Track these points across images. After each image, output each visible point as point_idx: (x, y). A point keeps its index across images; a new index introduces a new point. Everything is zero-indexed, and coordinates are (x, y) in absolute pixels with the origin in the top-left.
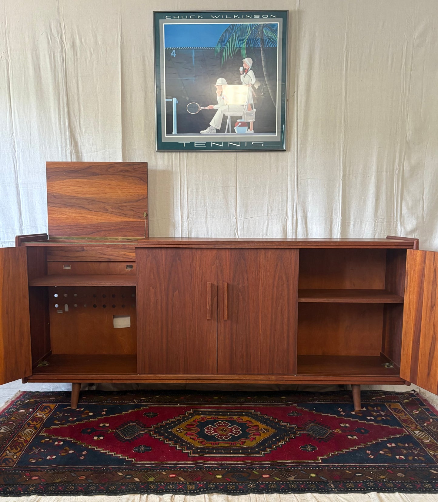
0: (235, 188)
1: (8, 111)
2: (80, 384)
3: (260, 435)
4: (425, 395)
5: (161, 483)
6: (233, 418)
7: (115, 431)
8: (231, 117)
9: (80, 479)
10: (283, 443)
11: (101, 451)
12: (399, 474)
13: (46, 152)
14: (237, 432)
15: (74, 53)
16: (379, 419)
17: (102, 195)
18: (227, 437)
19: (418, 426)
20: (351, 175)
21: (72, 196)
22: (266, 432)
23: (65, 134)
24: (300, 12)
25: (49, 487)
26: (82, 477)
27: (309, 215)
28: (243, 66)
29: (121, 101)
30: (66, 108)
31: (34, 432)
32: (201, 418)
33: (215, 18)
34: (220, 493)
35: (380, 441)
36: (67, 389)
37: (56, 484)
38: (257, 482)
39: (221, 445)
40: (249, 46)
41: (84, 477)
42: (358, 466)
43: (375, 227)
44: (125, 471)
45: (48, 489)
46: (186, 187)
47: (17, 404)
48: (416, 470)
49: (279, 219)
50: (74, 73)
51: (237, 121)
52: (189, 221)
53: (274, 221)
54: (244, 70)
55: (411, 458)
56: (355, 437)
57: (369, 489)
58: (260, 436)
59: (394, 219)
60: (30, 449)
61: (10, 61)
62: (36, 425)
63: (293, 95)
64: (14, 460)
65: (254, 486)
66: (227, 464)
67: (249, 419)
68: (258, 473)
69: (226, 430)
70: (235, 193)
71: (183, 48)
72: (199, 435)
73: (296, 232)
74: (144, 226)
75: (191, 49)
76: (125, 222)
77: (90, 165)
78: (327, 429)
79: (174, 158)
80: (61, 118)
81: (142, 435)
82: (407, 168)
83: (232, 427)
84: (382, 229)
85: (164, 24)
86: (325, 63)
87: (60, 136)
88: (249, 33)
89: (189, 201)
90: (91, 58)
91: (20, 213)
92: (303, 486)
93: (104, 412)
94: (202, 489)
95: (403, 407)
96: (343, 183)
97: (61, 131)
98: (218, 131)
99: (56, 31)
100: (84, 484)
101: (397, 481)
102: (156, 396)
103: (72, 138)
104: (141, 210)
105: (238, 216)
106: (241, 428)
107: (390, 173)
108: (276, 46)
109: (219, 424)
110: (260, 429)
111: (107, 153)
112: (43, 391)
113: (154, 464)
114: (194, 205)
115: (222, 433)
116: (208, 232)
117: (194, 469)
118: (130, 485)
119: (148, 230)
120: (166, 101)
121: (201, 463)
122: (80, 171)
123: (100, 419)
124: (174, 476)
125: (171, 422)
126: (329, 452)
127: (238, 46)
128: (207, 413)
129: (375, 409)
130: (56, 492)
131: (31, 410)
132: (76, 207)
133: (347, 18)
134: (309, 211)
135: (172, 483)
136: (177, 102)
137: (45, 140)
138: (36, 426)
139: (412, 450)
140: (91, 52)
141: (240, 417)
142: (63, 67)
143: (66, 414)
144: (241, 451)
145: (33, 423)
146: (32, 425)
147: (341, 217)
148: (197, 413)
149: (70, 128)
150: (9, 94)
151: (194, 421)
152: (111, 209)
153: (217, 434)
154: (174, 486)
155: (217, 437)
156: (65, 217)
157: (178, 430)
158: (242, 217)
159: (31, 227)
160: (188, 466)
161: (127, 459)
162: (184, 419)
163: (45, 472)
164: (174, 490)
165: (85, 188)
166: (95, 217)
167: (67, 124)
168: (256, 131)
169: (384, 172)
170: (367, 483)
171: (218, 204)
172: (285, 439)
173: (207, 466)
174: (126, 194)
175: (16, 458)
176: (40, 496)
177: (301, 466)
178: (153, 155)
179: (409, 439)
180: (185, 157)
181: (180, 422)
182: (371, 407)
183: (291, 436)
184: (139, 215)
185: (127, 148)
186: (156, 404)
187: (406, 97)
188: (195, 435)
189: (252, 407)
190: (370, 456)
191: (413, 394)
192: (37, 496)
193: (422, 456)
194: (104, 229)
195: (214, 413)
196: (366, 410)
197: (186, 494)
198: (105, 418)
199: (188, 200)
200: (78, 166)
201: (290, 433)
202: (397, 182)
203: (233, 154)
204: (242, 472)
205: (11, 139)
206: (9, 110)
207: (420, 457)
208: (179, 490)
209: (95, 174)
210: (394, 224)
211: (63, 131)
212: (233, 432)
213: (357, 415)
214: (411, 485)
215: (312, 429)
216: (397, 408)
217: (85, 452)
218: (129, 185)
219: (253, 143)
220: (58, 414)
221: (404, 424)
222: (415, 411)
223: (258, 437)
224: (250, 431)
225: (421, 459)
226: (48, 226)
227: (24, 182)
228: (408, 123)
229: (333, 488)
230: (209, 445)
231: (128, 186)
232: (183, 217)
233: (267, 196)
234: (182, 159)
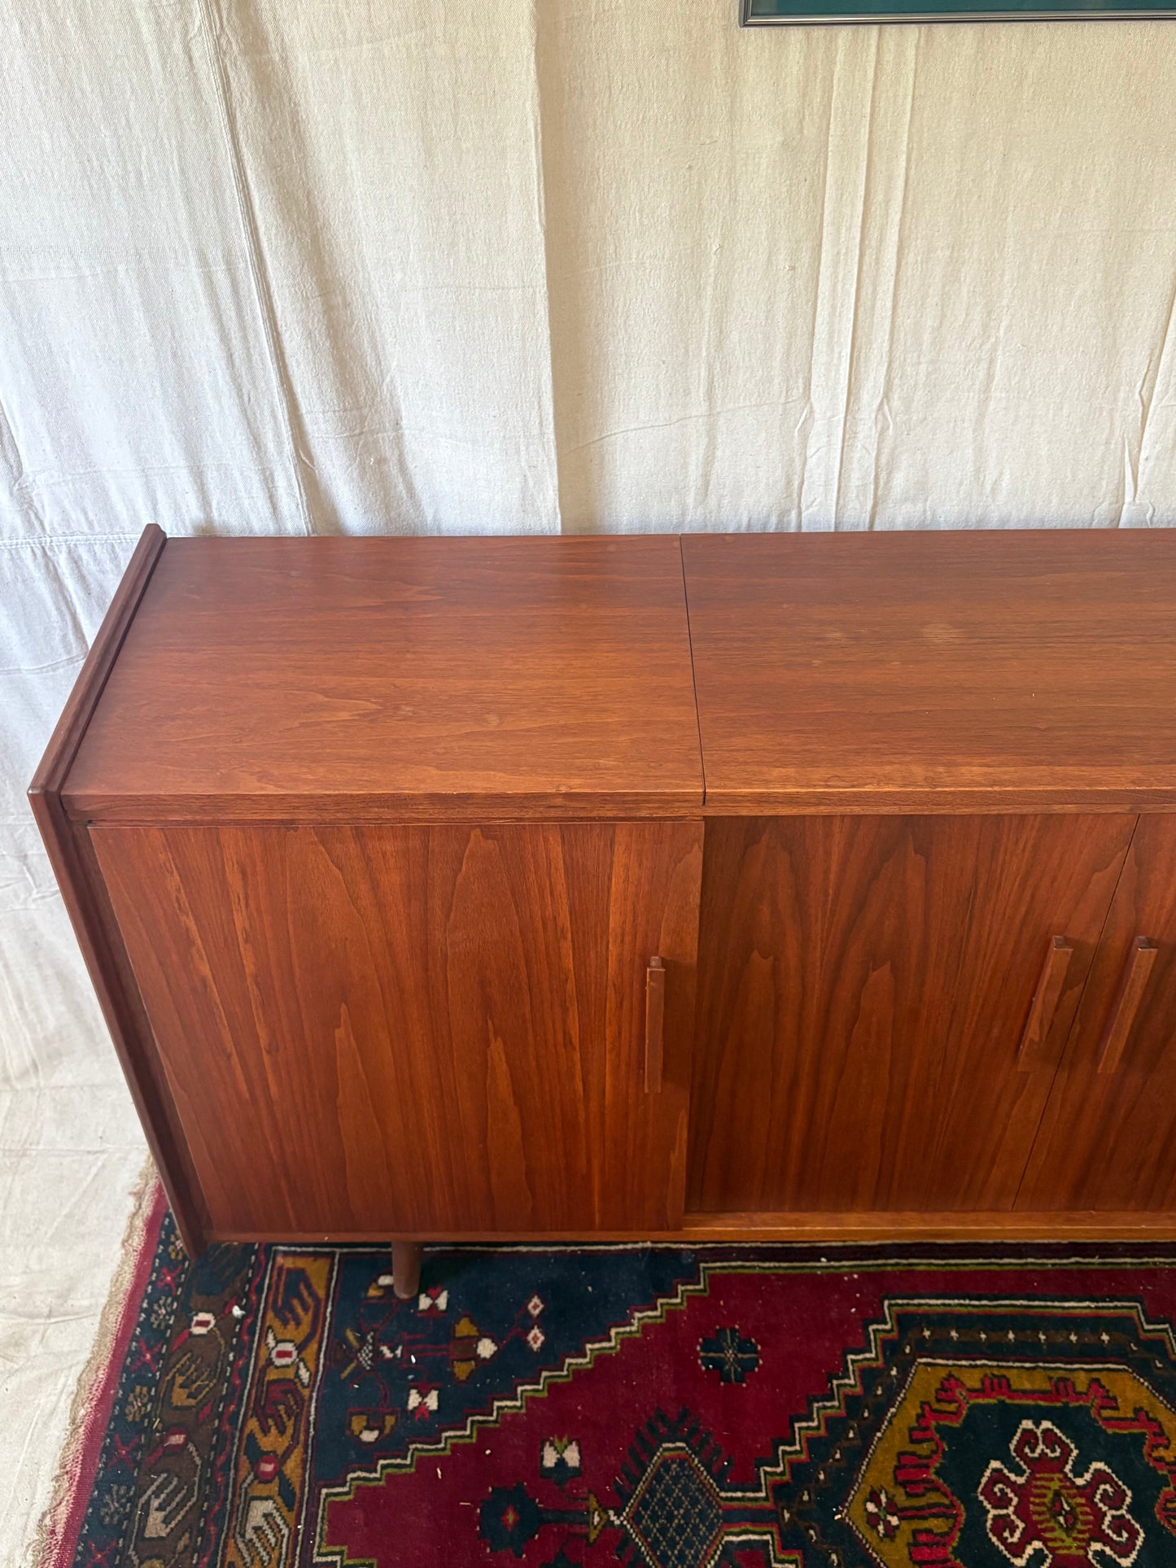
6: (1073, 1384)
7: (617, 1521)
14: (1124, 1533)
31: (286, 1529)
46: (895, 238)
47: (172, 1252)
52: (885, 419)
62: (285, 1457)
67: (1141, 1391)
69: (1073, 1512)
79: (840, 57)
83: (1088, 1477)
93: (537, 1330)
105: (1156, 391)
106: (1129, 1496)
109: (1028, 1449)
114: (926, 334)
123: (532, 1395)
125: (826, 1423)
131: (237, 1310)
138: (286, 1470)
141: (1101, 1377)
143: (387, 1353)
145: (268, 1444)
146: (268, 1455)
151: (918, 1417)
153: (1044, 1555)
162: (873, 1401)
171: (1062, 329)
180: (911, 53)
198: (548, 1384)
212: (1104, 1526)
224: (1172, 1516)
234: (888, 68)
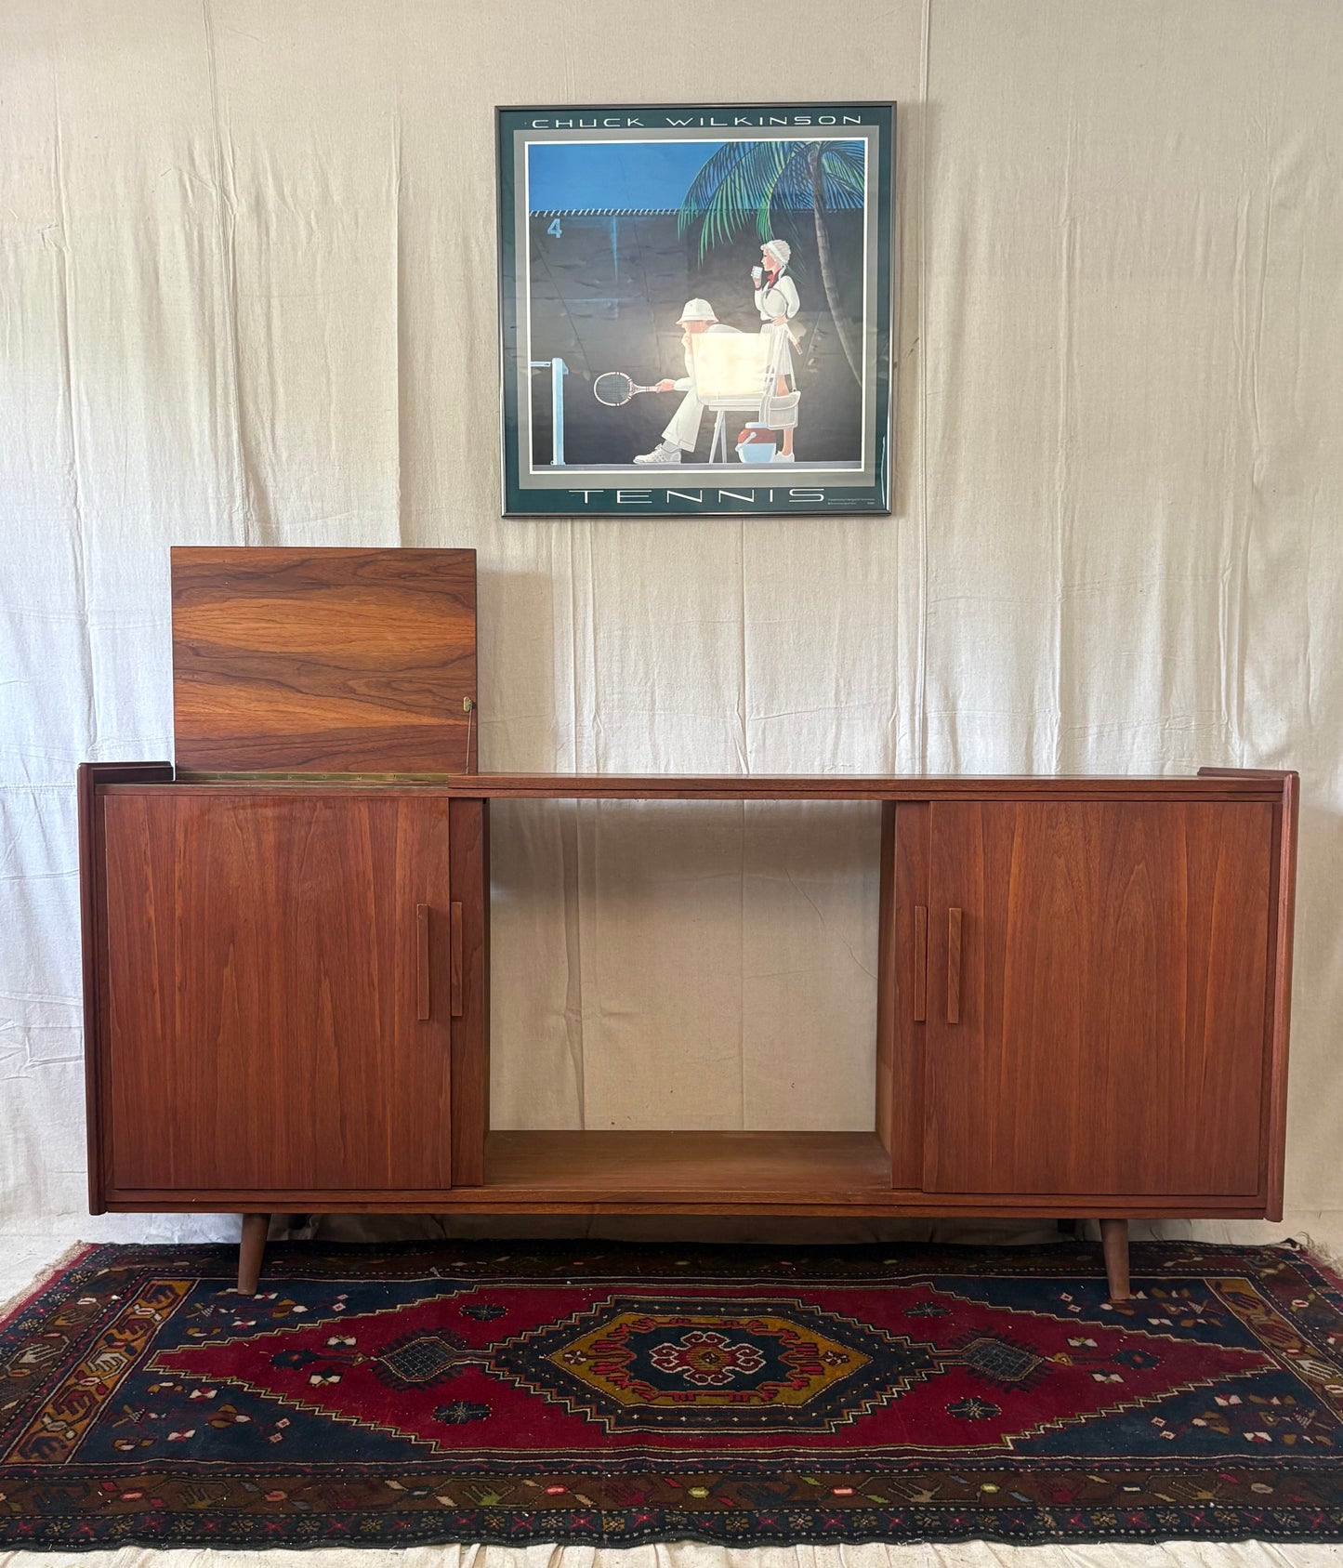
0: (739, 625)
1: (61, 398)
2: (267, 1217)
3: (822, 1372)
4: (1326, 1255)
5: (520, 1513)
6: (738, 1323)
7: (375, 1359)
8: (728, 415)
9: (269, 1499)
10: (893, 1394)
11: (334, 1419)
12: (1255, 1487)
13: (170, 518)
14: (752, 1363)
15: (259, 226)
16: (1188, 1323)
17: (340, 646)
18: (721, 1376)
19: (1309, 1344)
20: (1088, 587)
21: (246, 650)
22: (839, 1361)
23: (228, 463)
24: (930, 109)
25: (176, 1523)
26: (275, 1493)
27: (962, 704)
28: (761, 265)
29: (397, 367)
30: (232, 387)
31: (126, 1361)
32: (639, 1321)
33: (679, 125)
34: (704, 1542)
35: (1193, 1389)
36: (225, 1238)
37: (197, 1515)
38: (818, 1510)
39: (703, 1402)
40: (781, 206)
41: (284, 1496)
42: (1127, 1464)
43: (1162, 742)
44: (409, 1475)
45: (173, 1528)
46: (591, 623)
47: (72, 1280)
48: (1308, 1474)
49: (872, 718)
50: (260, 283)
51: (745, 428)
52: (598, 726)
53: (857, 724)
54: (766, 276)
55: (1290, 1439)
56: (1116, 1378)
57: (1164, 1530)
58: (823, 1374)
59: (1219, 717)
60: (115, 1411)
61: (68, 250)
62: (133, 1341)
63: (912, 351)
64: (68, 1443)
65: (807, 1521)
66: (721, 1455)
67: (789, 1324)
68: (818, 1484)
69: (717, 1358)
70: (740, 642)
71: (584, 212)
72: (635, 1372)
73: (924, 757)
74: (465, 738)
75: (607, 215)
76: (406, 726)
77: (304, 557)
78: (1027, 1354)
79: (554, 536)
80: (218, 418)
81: (459, 1372)
82: (1256, 564)
83: (733, 1348)
84: (1185, 748)
85: (527, 144)
86: (1007, 256)
87: (214, 472)
88: (779, 168)
89: (599, 664)
90: (308, 243)
91: (90, 701)
92: (957, 1520)
93: (340, 1304)
94: (647, 1529)
95: (1259, 1288)
96: (1065, 610)
97: (216, 457)
98: (687, 457)
99: (207, 164)
100: (284, 1516)
101: (1250, 1507)
102: (502, 1256)
103: (250, 476)
104: (454, 691)
105: (747, 710)
106: (761, 1352)
107: (1204, 579)
108: (860, 207)
109: (693, 1340)
110: (821, 1353)
111: (356, 521)
112: (151, 1243)
113: (496, 1456)
114: (615, 678)
115: (705, 1365)
116: (656, 759)
117: (621, 1471)
118: (426, 1516)
119: (475, 751)
120: (532, 368)
121: (642, 1454)
122: (272, 576)
123: (328, 1323)
124: (560, 1490)
125: (547, 1332)
126: (1035, 1422)
127: (747, 206)
128: (657, 1307)
129: (1174, 1294)
130: (198, 1538)
131: (115, 1297)
132: (262, 682)
133: (1069, 125)
134: (963, 693)
135: (554, 1511)
136: (564, 370)
137: (169, 482)
138: (132, 1344)
139: (1294, 1416)
140: (309, 223)
141: (760, 1320)
142: (227, 269)
143: (223, 1311)
144: (764, 1419)
145: (122, 1337)
146: (120, 1340)
147: (1059, 710)
148: (627, 1306)
149: (245, 451)
150: (64, 349)
151: (616, 1329)
152: (363, 690)
153: (688, 1370)
154: (561, 1519)
155: (688, 1376)
156: (227, 712)
157: (569, 1356)
158: (759, 712)
159: (122, 743)
160: (603, 1461)
161: (413, 1442)
162: (586, 1326)
163: (163, 1477)
164: (562, 1532)
165: (287, 626)
166: (317, 712)
167: (235, 436)
168: (802, 455)
169: (1190, 578)
170: (1159, 1516)
171: (688, 673)
172: (899, 1383)
173: (660, 1460)
174: (411, 642)
175: (75, 1436)
176: (149, 1551)
177: (952, 1461)
178: (493, 529)
179: (1284, 1382)
180: (588, 534)
181: (573, 1333)
182: (1160, 1288)
183: (918, 1374)
184: (448, 707)
185: (413, 508)
186: (499, 1282)
187: (1250, 355)
188: (622, 1372)
189: (794, 1290)
190: (1165, 1432)
191: (1287, 1250)
192: (139, 1549)
193: (1326, 1433)
194: (344, 748)
195: (678, 1308)
196: (1145, 1297)
197: (599, 1544)
198: (342, 1320)
199: (596, 661)
200: (266, 561)
201: (916, 1367)
202: (1227, 606)
203: (732, 527)
204: (768, 1478)
205: (68, 480)
206: (64, 395)
207: (1318, 1437)
208: (578, 1531)
209: (319, 584)
210: (1220, 732)
211: (224, 455)
212: (739, 1362)
213: (1120, 1313)
214: (1294, 1517)
215: (981, 1352)
216: (1241, 1294)
217: (285, 1420)
218: (420, 618)
219: (793, 492)
220: (200, 1310)
221: (1265, 1340)
222: (1298, 1301)
223: (817, 1377)
224: (791, 1359)
225: (1321, 1442)
226: (176, 739)
227: (102, 609)
228: (1257, 432)
229: (1051, 1529)
230: (664, 1402)
231: (416, 621)
232: (582, 714)
233: (835, 651)
234: (578, 541)
